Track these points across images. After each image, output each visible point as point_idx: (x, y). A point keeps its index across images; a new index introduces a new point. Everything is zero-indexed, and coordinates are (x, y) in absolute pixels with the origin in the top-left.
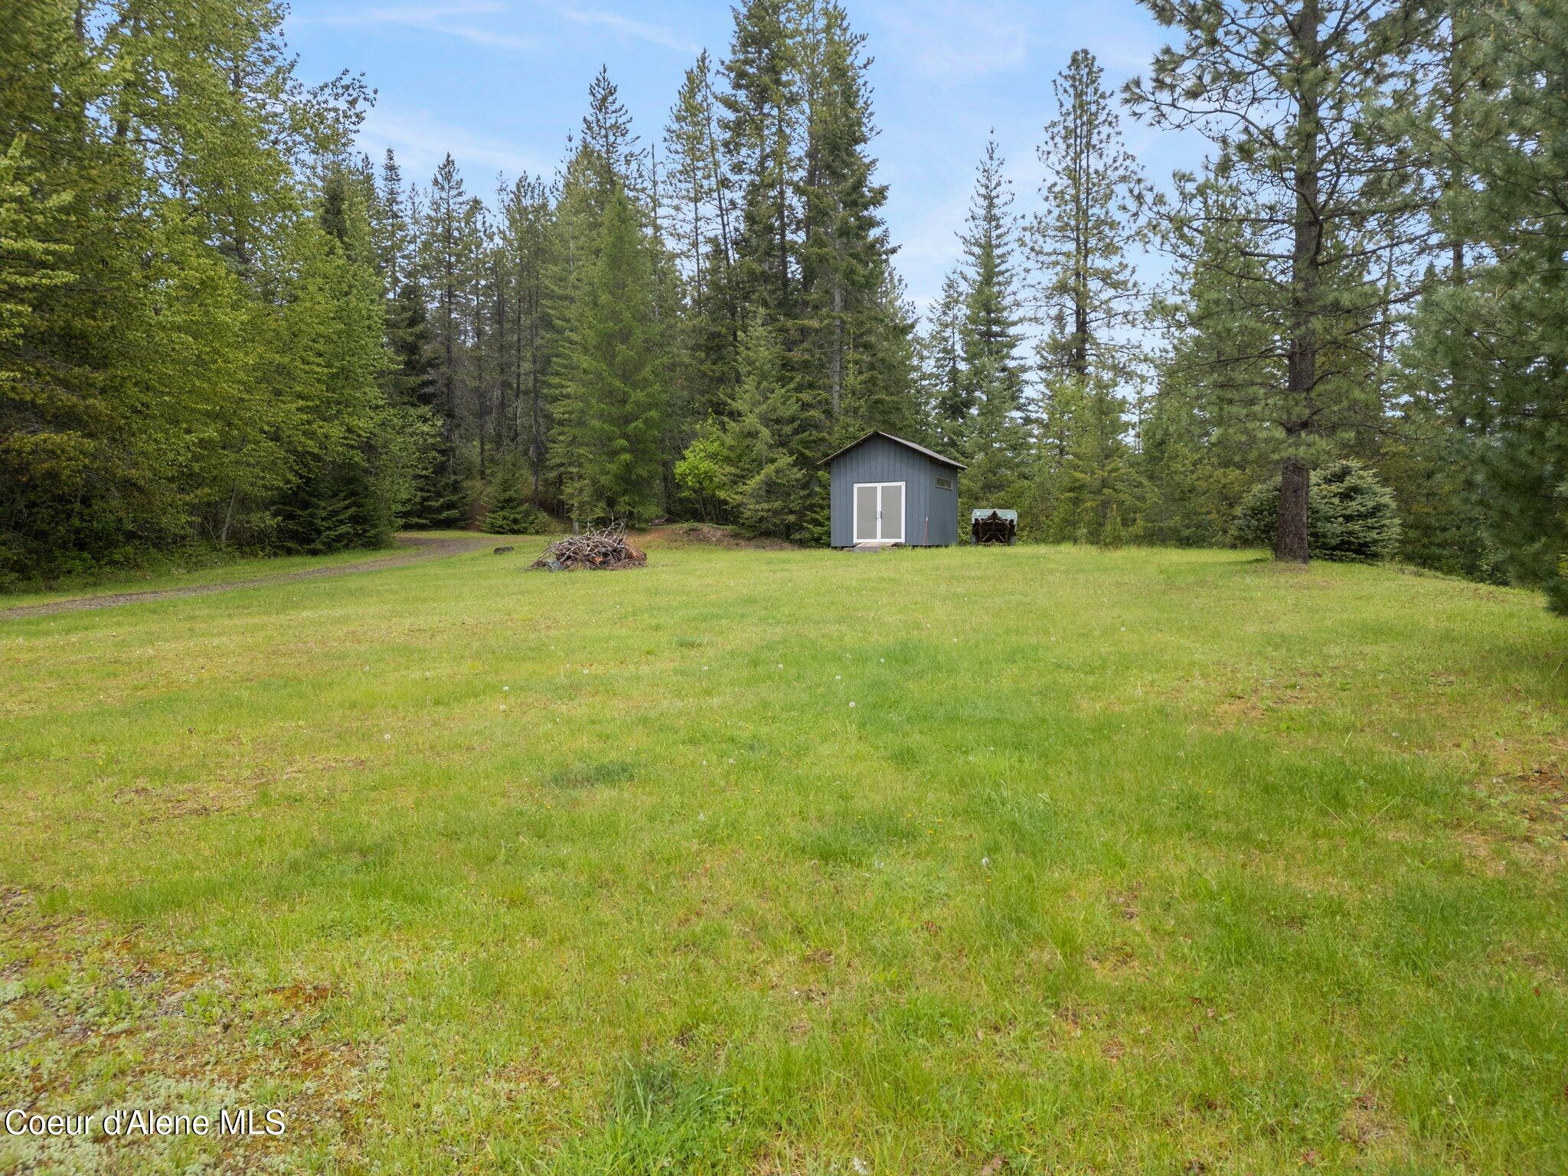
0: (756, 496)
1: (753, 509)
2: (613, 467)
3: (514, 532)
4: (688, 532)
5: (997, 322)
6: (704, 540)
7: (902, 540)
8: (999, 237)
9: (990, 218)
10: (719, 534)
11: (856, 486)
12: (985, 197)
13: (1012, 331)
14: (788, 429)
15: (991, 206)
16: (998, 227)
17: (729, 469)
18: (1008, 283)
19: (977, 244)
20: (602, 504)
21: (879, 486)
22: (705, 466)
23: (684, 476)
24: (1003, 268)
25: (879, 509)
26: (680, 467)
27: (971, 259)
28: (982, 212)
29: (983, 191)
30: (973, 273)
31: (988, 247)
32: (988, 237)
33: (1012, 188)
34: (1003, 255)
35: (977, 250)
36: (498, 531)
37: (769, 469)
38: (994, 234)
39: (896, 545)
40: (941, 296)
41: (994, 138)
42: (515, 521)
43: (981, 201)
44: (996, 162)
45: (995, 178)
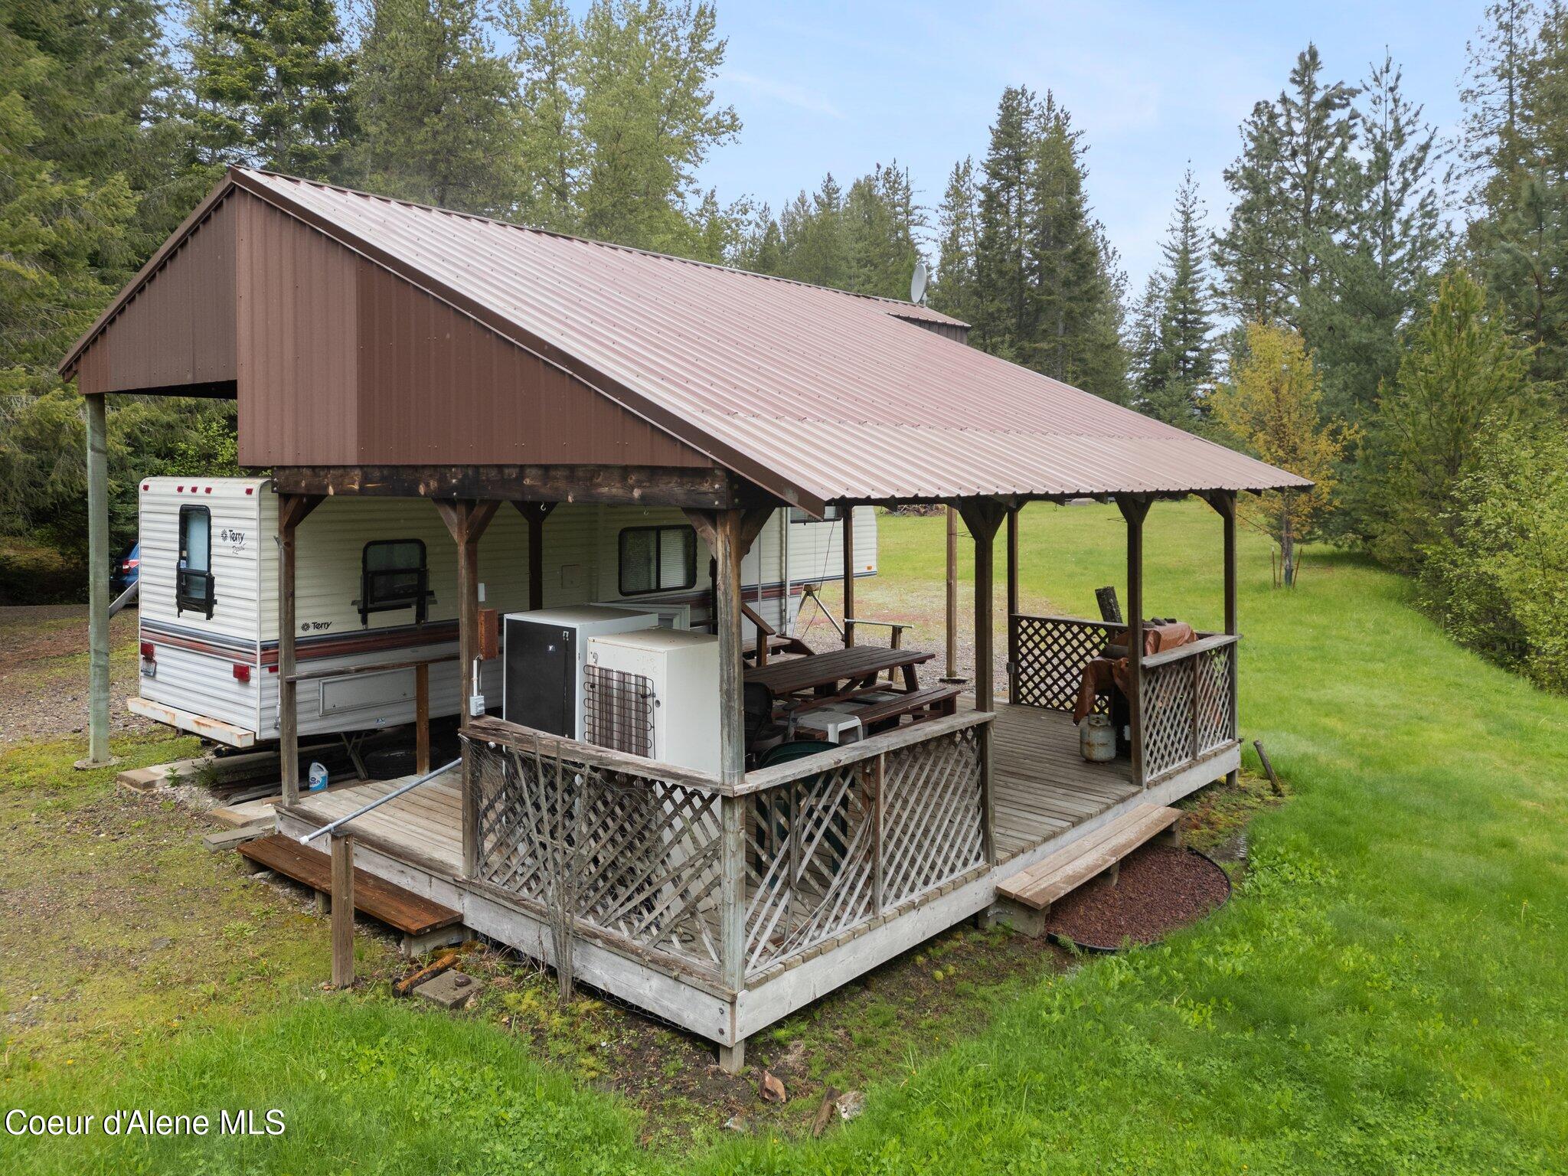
5: (1192, 312)
8: (1194, 244)
9: (1186, 230)
12: (1183, 212)
13: (1205, 319)
15: (1188, 219)
16: (1193, 236)
18: (1202, 279)
19: (1174, 250)
24: (1197, 268)
27: (1171, 263)
28: (1180, 225)
29: (1181, 208)
30: (1171, 273)
31: (1186, 252)
32: (1185, 244)
33: (1206, 206)
34: (1198, 258)
35: (1174, 255)
38: (1190, 242)
40: (1145, 293)
41: (1190, 166)
43: (1180, 217)
44: (1192, 186)
45: (1191, 198)
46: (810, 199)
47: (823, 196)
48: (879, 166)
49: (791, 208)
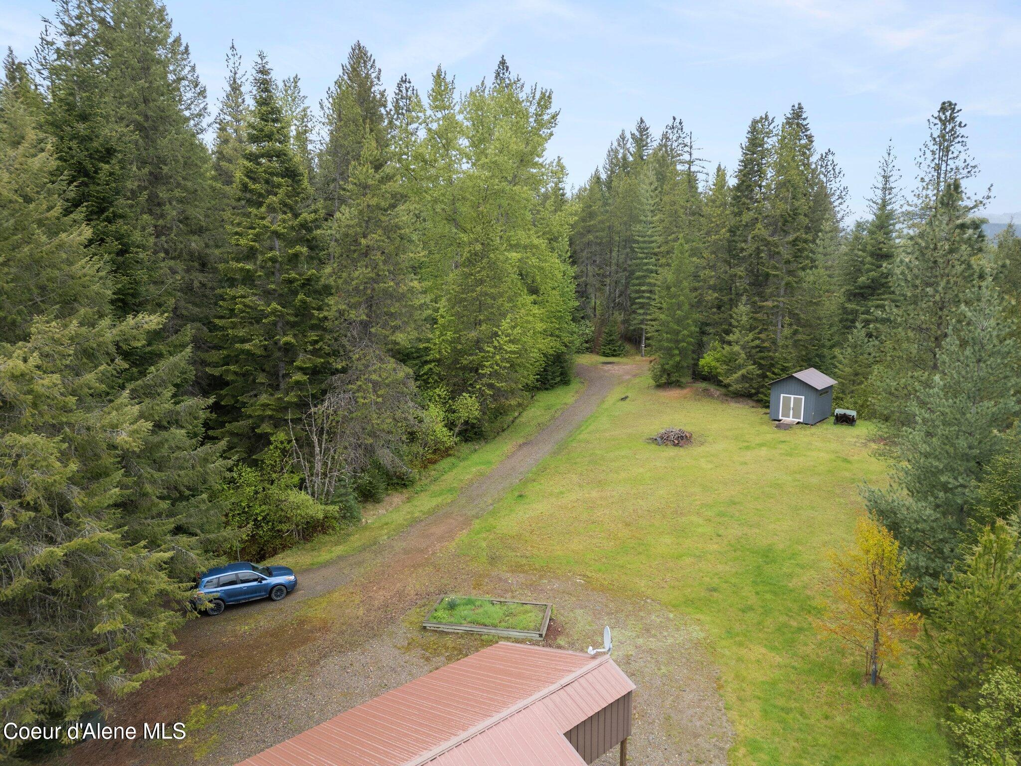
0: (737, 381)
1: (736, 387)
2: (671, 362)
3: (613, 356)
4: (706, 390)
6: (711, 396)
7: (801, 420)
8: (890, 199)
9: (885, 189)
10: (718, 393)
11: (782, 395)
12: (884, 177)
14: (754, 351)
15: (887, 181)
16: (890, 194)
17: (725, 367)
19: (875, 203)
20: (665, 376)
21: (792, 397)
22: (713, 364)
23: (703, 367)
25: (792, 406)
26: (702, 362)
28: (880, 186)
29: (883, 173)
31: (883, 204)
32: (883, 198)
35: (875, 206)
36: (605, 355)
37: (743, 371)
38: (887, 197)
39: (798, 423)
41: (891, 144)
42: (615, 350)
43: (881, 179)
44: (892, 157)
45: (890, 166)
46: (628, 136)
47: (637, 134)
48: (674, 119)
49: (615, 144)
